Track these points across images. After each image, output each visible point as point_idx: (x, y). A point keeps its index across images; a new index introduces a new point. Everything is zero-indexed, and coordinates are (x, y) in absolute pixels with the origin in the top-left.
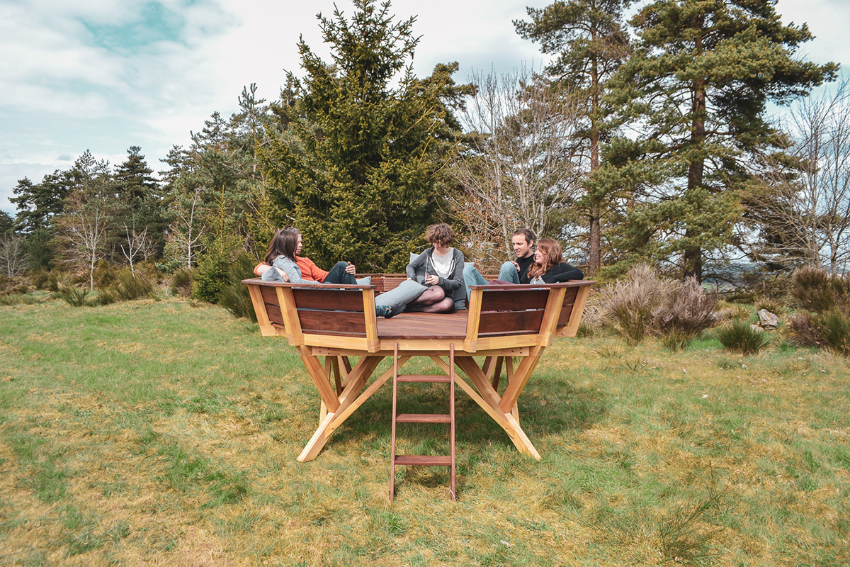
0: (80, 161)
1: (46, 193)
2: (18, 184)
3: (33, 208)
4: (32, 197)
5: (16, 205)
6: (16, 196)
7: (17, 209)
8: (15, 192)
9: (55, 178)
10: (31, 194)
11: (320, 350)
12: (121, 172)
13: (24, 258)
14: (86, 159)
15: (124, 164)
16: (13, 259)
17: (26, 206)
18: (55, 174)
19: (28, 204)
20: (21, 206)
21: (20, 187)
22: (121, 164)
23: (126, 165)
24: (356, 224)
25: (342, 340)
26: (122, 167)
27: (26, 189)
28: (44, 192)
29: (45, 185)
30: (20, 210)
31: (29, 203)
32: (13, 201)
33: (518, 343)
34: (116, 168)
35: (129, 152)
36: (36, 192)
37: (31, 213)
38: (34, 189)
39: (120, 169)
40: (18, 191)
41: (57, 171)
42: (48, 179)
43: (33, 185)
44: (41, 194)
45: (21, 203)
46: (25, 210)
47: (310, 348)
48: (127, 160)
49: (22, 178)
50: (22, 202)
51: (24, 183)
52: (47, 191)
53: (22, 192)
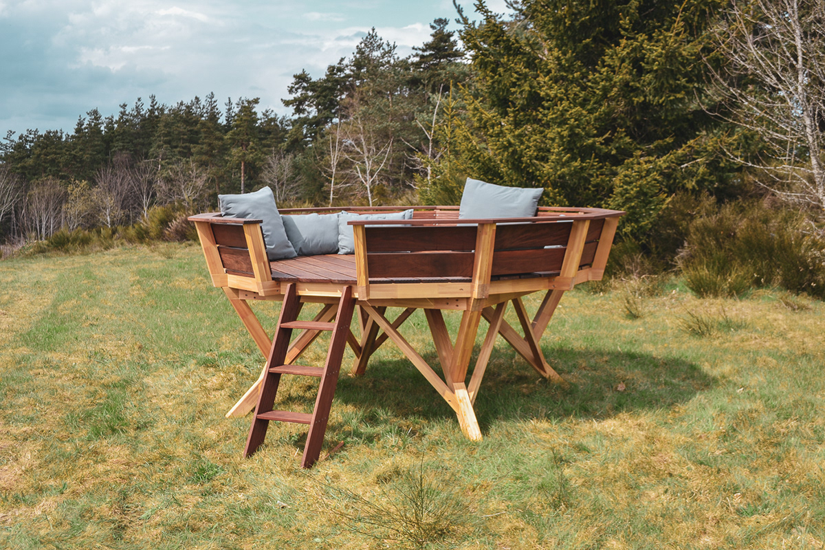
0: (363, 45)
1: (328, 91)
2: (293, 80)
3: (312, 112)
4: (312, 97)
5: (292, 109)
6: (291, 97)
7: (293, 114)
8: (291, 91)
9: (340, 70)
10: (310, 94)
11: (246, 293)
12: (422, 57)
13: (296, 182)
14: (371, 41)
15: (426, 45)
16: (283, 184)
17: (305, 110)
18: (340, 63)
19: (306, 107)
20: (298, 111)
21: (296, 84)
22: (421, 46)
23: (428, 47)
24: (573, 135)
25: (250, 282)
26: (424, 50)
27: (304, 88)
28: (325, 90)
29: (327, 81)
30: (296, 117)
31: (308, 105)
32: (287, 103)
33: (440, 293)
34: (414, 52)
35: (433, 27)
36: (316, 91)
37: (309, 119)
38: (313, 86)
39: (420, 53)
40: (294, 90)
41: (342, 59)
42: (332, 69)
43: (313, 80)
44: (322, 92)
45: (298, 106)
46: (302, 116)
47: (236, 291)
48: (430, 40)
49: (299, 72)
50: (299, 104)
51: (301, 78)
52: (330, 89)
53: (299, 90)
